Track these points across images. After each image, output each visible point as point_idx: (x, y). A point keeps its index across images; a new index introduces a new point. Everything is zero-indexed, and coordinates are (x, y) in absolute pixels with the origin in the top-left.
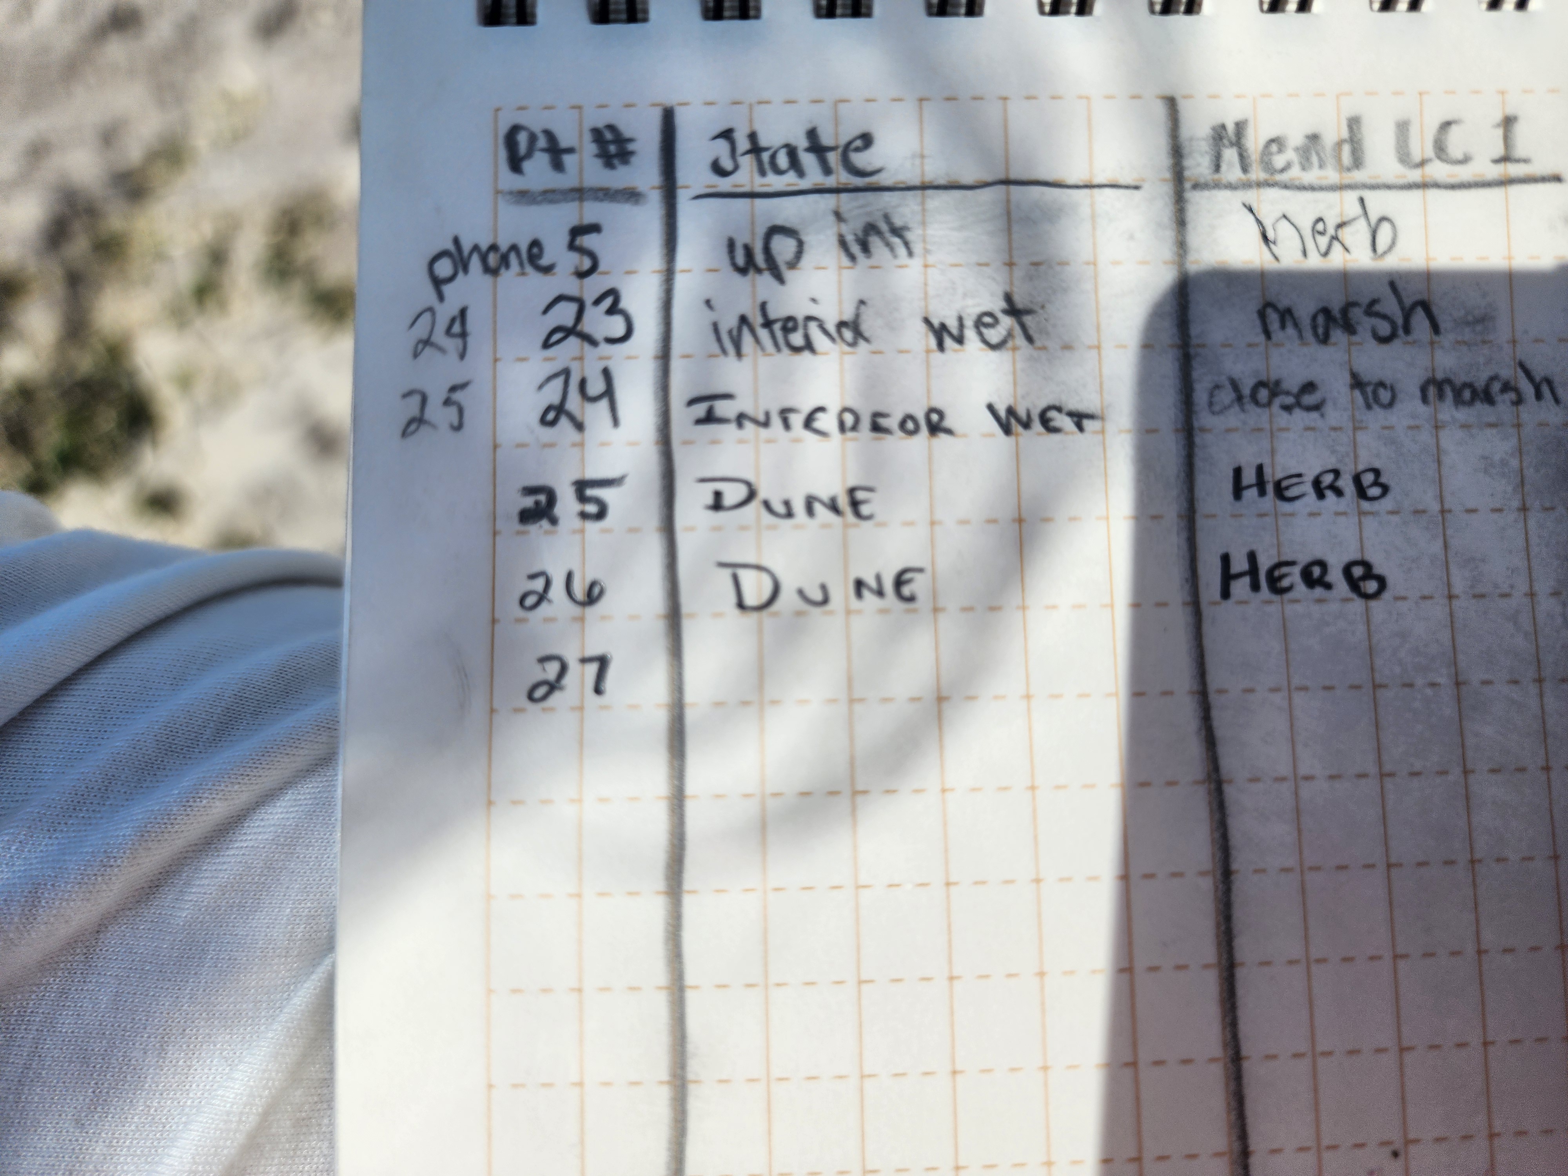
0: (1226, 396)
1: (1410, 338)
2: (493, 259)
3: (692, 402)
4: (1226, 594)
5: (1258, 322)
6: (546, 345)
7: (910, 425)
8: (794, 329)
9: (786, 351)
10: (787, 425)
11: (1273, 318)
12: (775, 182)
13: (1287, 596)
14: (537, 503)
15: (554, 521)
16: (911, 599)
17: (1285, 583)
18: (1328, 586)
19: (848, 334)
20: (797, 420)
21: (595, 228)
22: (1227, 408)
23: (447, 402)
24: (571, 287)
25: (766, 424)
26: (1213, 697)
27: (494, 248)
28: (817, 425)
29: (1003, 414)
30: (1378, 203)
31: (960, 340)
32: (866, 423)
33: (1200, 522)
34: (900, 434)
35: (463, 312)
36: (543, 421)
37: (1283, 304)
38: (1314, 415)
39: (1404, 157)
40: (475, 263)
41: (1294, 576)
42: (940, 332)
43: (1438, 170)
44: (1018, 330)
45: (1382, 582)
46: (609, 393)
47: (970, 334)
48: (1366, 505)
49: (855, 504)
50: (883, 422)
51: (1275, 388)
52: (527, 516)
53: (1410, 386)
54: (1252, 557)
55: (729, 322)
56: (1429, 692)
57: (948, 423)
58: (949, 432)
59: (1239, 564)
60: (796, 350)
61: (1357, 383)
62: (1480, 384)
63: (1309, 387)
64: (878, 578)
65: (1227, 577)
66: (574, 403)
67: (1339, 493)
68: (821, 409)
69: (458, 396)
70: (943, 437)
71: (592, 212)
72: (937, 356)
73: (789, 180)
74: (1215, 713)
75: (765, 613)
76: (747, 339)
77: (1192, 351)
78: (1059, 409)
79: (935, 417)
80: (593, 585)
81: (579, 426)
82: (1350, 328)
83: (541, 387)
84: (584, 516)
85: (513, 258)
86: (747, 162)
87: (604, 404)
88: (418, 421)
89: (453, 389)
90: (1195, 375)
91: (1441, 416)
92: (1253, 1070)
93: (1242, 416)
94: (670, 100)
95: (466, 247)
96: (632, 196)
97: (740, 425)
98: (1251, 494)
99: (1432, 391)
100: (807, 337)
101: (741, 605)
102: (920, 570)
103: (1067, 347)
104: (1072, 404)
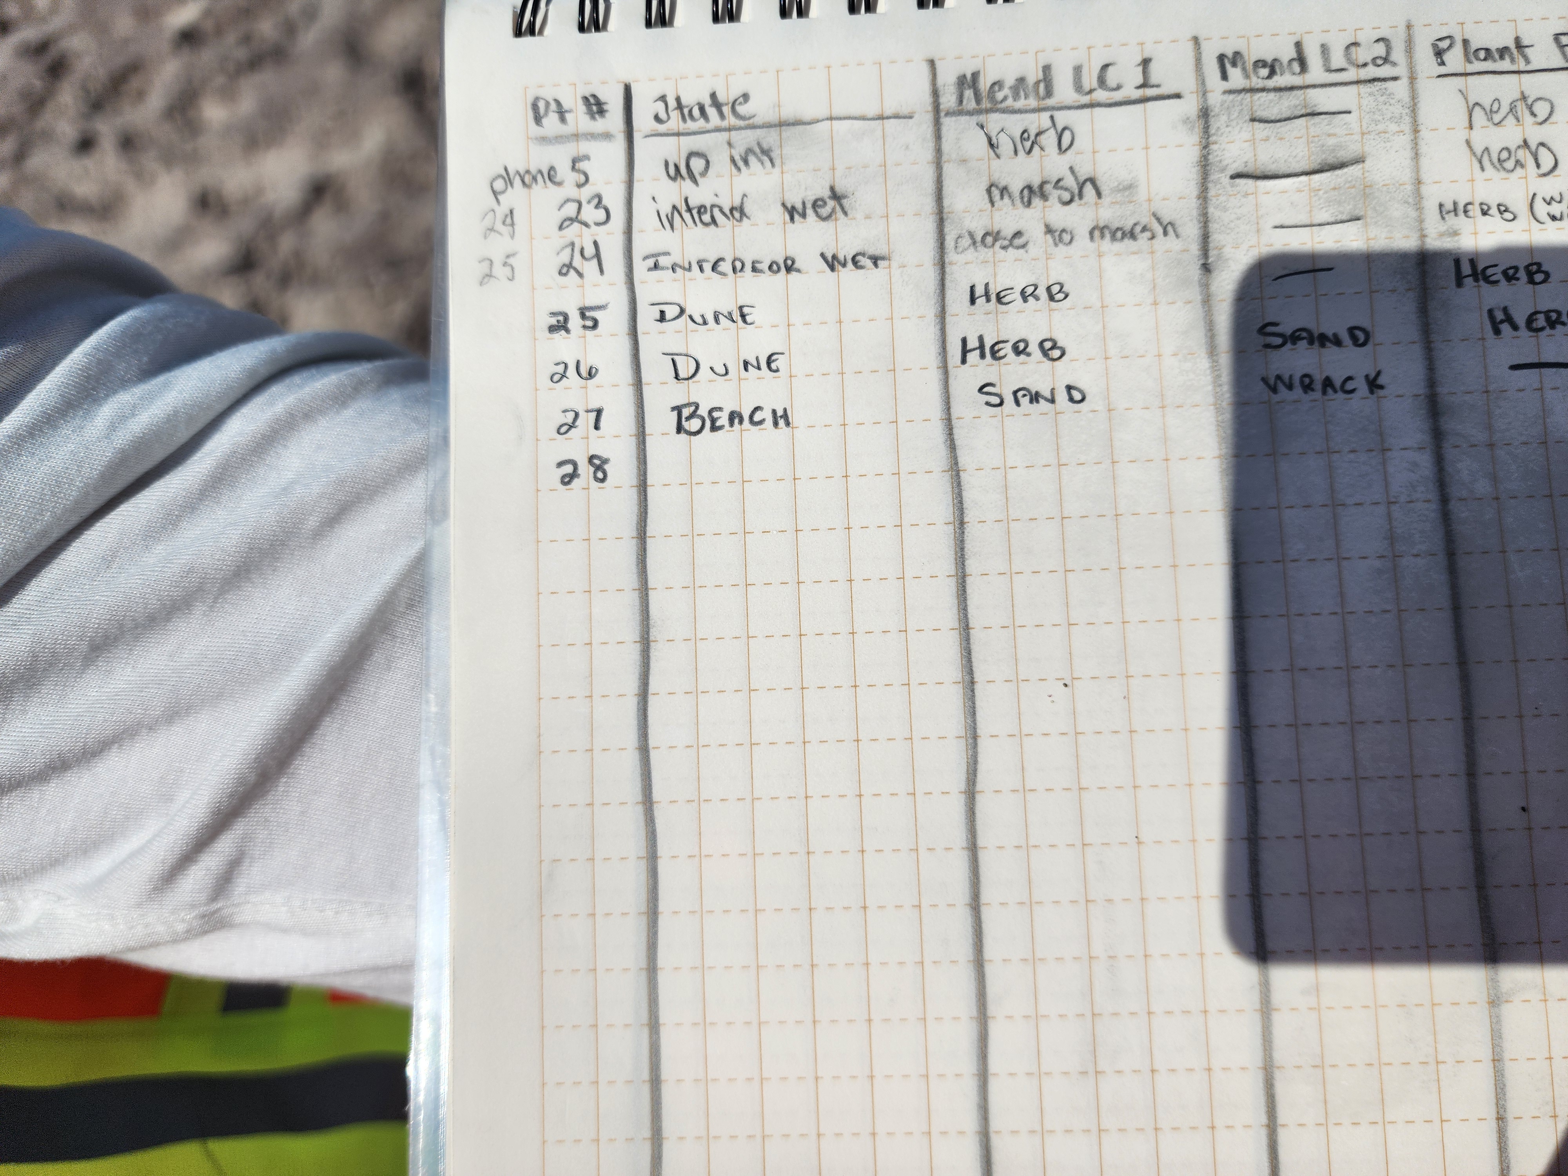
0: (966, 242)
1: (1083, 202)
2: (527, 179)
3: (646, 258)
4: (964, 361)
5: (986, 196)
6: (561, 228)
7: (775, 267)
8: (705, 212)
9: (700, 226)
10: (701, 269)
11: (996, 193)
12: (691, 125)
13: (1003, 361)
14: (558, 321)
15: (567, 331)
16: (777, 371)
17: (1001, 353)
18: (1029, 355)
19: (737, 215)
20: (707, 267)
21: (587, 157)
22: (966, 249)
23: (505, 264)
24: (574, 192)
25: (689, 269)
26: (954, 422)
27: (528, 172)
28: (719, 269)
29: (830, 259)
30: (1062, 118)
31: (804, 215)
32: (748, 267)
33: (948, 319)
34: (768, 272)
35: (511, 212)
36: (560, 273)
37: (1002, 184)
38: (1022, 251)
39: (1078, 87)
40: (517, 181)
41: (1007, 349)
42: (792, 212)
43: (1101, 95)
44: (838, 208)
45: (1063, 351)
46: (598, 255)
47: (810, 212)
48: (1053, 304)
49: (743, 316)
50: (759, 266)
51: (997, 236)
52: (552, 329)
53: (1082, 232)
54: (981, 339)
55: (666, 209)
56: (1091, 415)
57: (797, 265)
58: (798, 271)
59: (973, 343)
60: (706, 225)
61: (1049, 230)
62: (1128, 228)
63: (1018, 234)
64: (757, 359)
65: (965, 352)
66: (577, 262)
67: (1037, 299)
68: (721, 259)
69: (511, 261)
70: (794, 274)
71: (585, 147)
72: (790, 226)
73: (701, 123)
74: (955, 431)
75: (690, 381)
76: (677, 219)
77: (945, 216)
78: (863, 255)
79: (789, 262)
80: (591, 368)
81: (580, 275)
82: (1044, 197)
83: (558, 253)
84: (584, 327)
85: (539, 178)
86: (675, 115)
87: (595, 261)
88: (489, 275)
89: (508, 257)
90: (946, 230)
91: (1102, 249)
92: (976, 635)
93: (976, 254)
94: (627, 79)
95: (512, 172)
96: (607, 136)
97: (674, 271)
98: (980, 301)
99: (1097, 233)
100: (713, 217)
101: (677, 377)
102: (783, 354)
103: (868, 217)
104: (871, 251)
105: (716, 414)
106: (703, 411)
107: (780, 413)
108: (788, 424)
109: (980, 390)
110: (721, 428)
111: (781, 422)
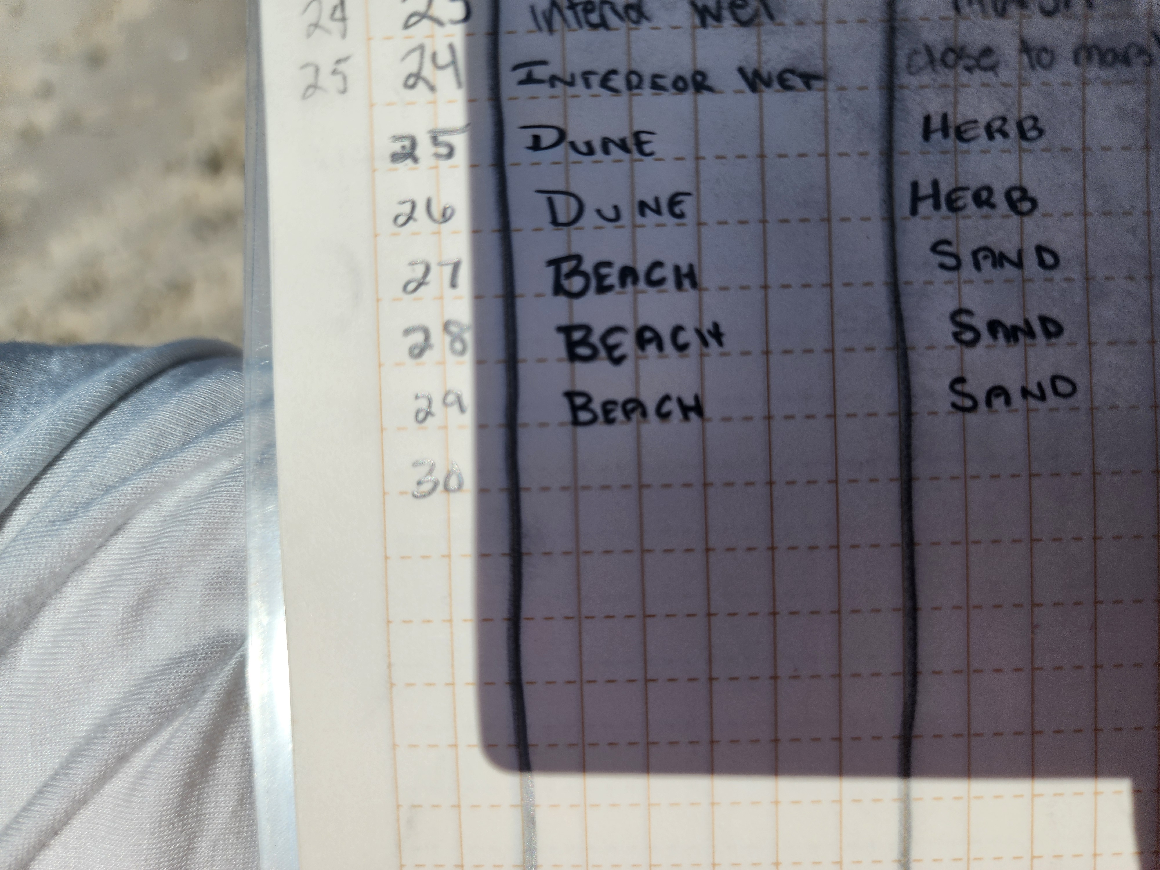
0: (921, 60)
1: (1069, 13)
3: (516, 67)
4: (914, 211)
6: (406, 26)
7: (681, 84)
8: (592, 11)
9: (586, 27)
10: (588, 85)
13: (961, 214)
14: (403, 147)
15: (415, 160)
16: (681, 216)
17: (960, 203)
18: (993, 206)
19: (633, 15)
20: (595, 80)
22: (921, 69)
23: (334, 72)
25: (572, 84)
26: (902, 287)
28: (610, 84)
29: (750, 75)
31: (718, 18)
32: (647, 82)
33: (897, 158)
34: (673, 90)
35: (342, 2)
36: (406, 85)
38: (990, 74)
41: (967, 198)
42: (703, 12)
44: (762, 11)
45: (1034, 203)
46: (454, 62)
47: (726, 13)
48: (1025, 144)
49: (640, 144)
50: (661, 82)
51: (960, 53)
52: (395, 157)
53: (1066, 50)
54: (935, 184)
55: (543, 5)
56: (1065, 285)
57: (709, 82)
58: (710, 89)
59: (925, 189)
60: (594, 27)
61: (1025, 48)
62: (1120, 50)
63: (987, 51)
64: (657, 200)
65: (916, 199)
66: (428, 71)
67: (1005, 135)
68: (614, 72)
69: (342, 67)
70: (705, 94)
72: (701, 31)
74: (903, 299)
75: (572, 227)
76: (557, 18)
77: (897, 24)
78: (792, 71)
79: (699, 78)
80: (445, 209)
81: (432, 88)
82: (1023, 4)
83: (403, 59)
84: (437, 156)
87: (451, 70)
88: (314, 86)
89: (338, 62)
90: (898, 43)
91: (1088, 75)
92: (923, 552)
93: (933, 76)
97: (553, 85)
98: (937, 136)
99: (1083, 55)
100: (602, 17)
101: (555, 222)
102: (688, 194)
103: (800, 23)
104: (803, 67)
105: (604, 271)
106: (587, 266)
107: (685, 270)
108: (694, 284)
109: (934, 249)
110: (610, 288)
111: (686, 283)
